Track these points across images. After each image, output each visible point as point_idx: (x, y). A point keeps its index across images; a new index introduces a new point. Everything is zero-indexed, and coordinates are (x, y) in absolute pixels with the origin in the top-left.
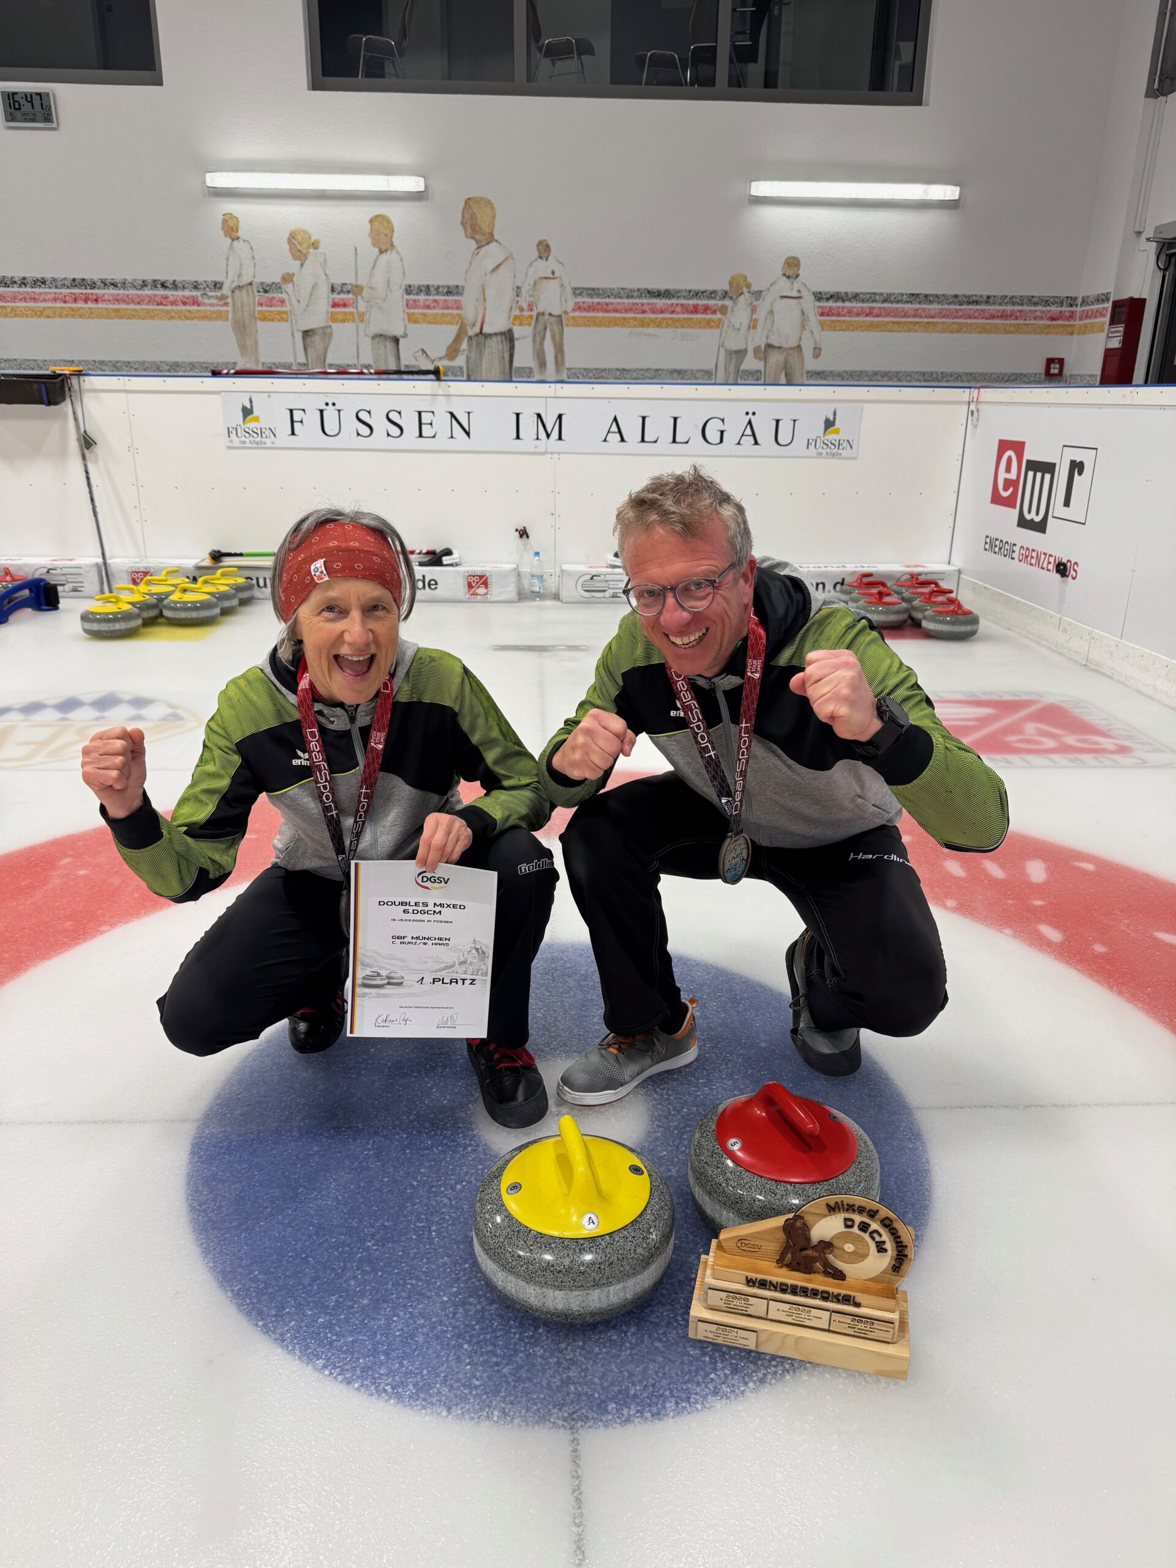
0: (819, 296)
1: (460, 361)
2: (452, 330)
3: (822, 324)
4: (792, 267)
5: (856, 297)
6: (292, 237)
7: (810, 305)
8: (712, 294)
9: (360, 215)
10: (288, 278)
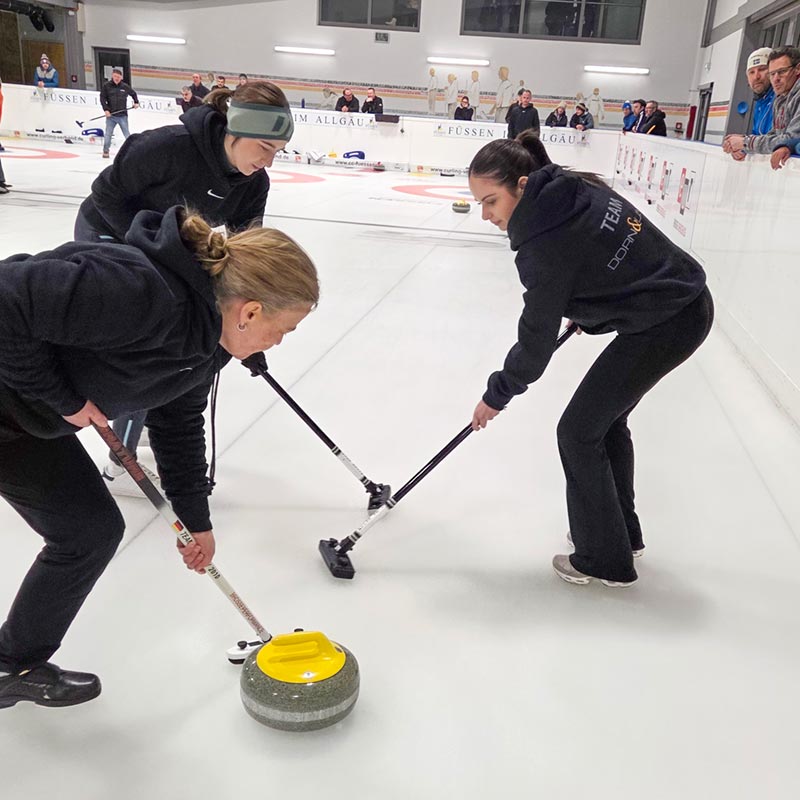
0: (604, 100)
1: (494, 115)
2: (492, 106)
3: (605, 110)
4: (596, 91)
5: (616, 101)
6: (449, 76)
7: (601, 102)
8: (571, 98)
9: (470, 71)
10: (446, 88)
